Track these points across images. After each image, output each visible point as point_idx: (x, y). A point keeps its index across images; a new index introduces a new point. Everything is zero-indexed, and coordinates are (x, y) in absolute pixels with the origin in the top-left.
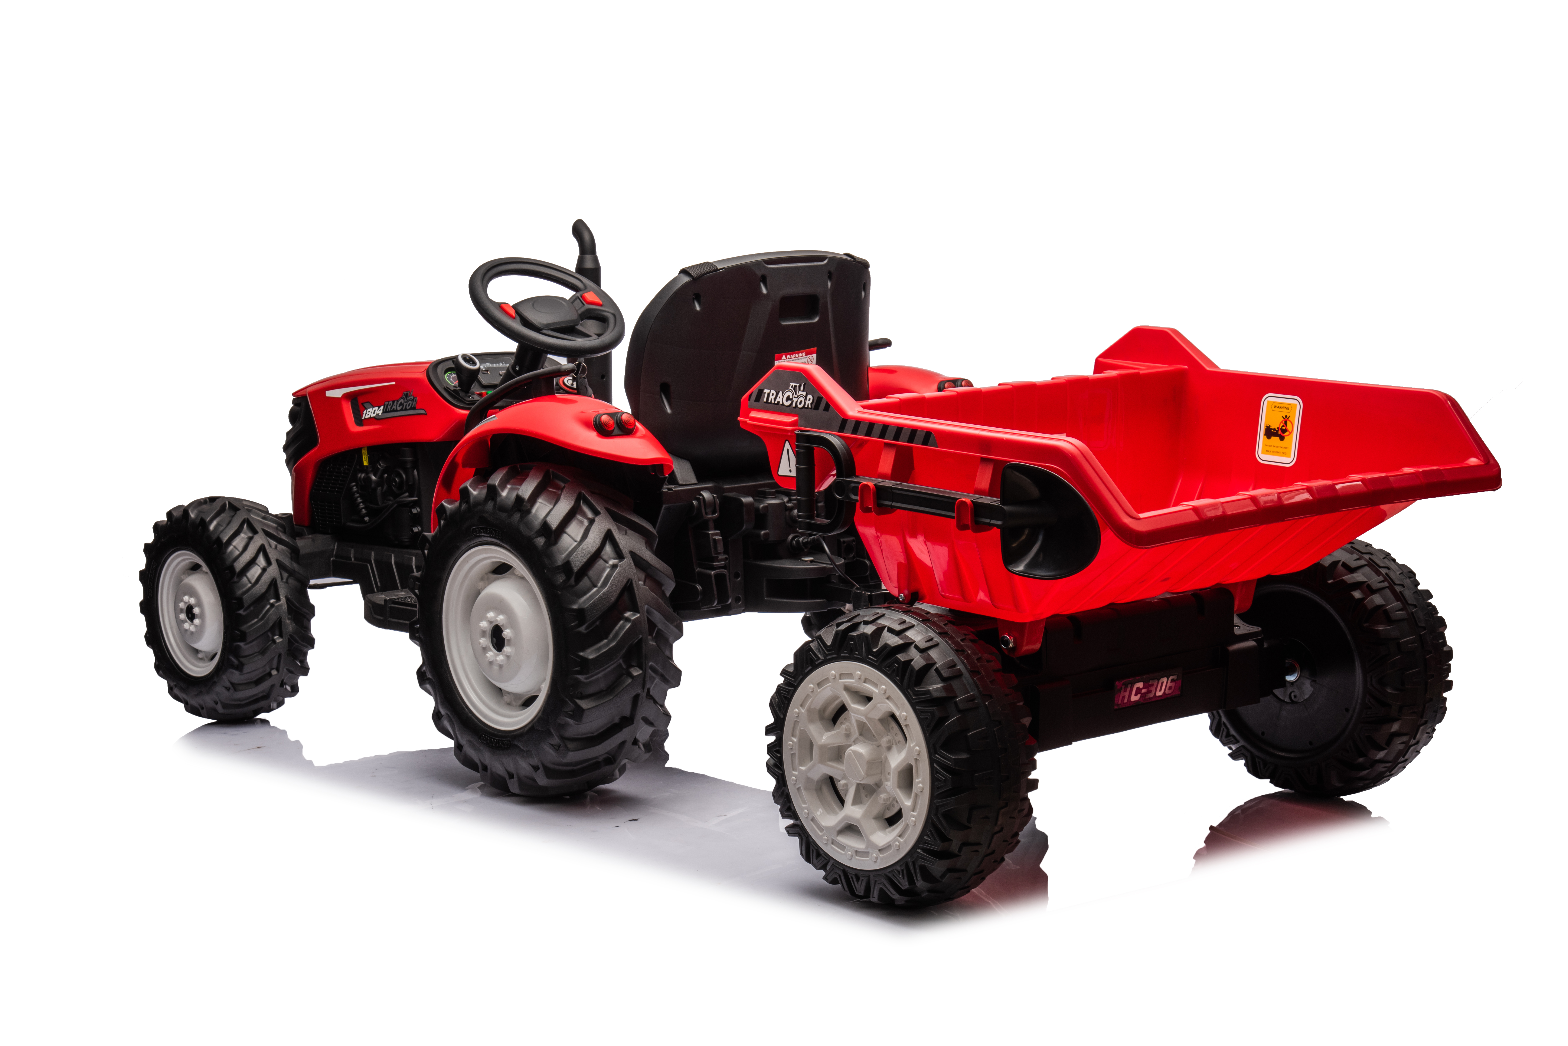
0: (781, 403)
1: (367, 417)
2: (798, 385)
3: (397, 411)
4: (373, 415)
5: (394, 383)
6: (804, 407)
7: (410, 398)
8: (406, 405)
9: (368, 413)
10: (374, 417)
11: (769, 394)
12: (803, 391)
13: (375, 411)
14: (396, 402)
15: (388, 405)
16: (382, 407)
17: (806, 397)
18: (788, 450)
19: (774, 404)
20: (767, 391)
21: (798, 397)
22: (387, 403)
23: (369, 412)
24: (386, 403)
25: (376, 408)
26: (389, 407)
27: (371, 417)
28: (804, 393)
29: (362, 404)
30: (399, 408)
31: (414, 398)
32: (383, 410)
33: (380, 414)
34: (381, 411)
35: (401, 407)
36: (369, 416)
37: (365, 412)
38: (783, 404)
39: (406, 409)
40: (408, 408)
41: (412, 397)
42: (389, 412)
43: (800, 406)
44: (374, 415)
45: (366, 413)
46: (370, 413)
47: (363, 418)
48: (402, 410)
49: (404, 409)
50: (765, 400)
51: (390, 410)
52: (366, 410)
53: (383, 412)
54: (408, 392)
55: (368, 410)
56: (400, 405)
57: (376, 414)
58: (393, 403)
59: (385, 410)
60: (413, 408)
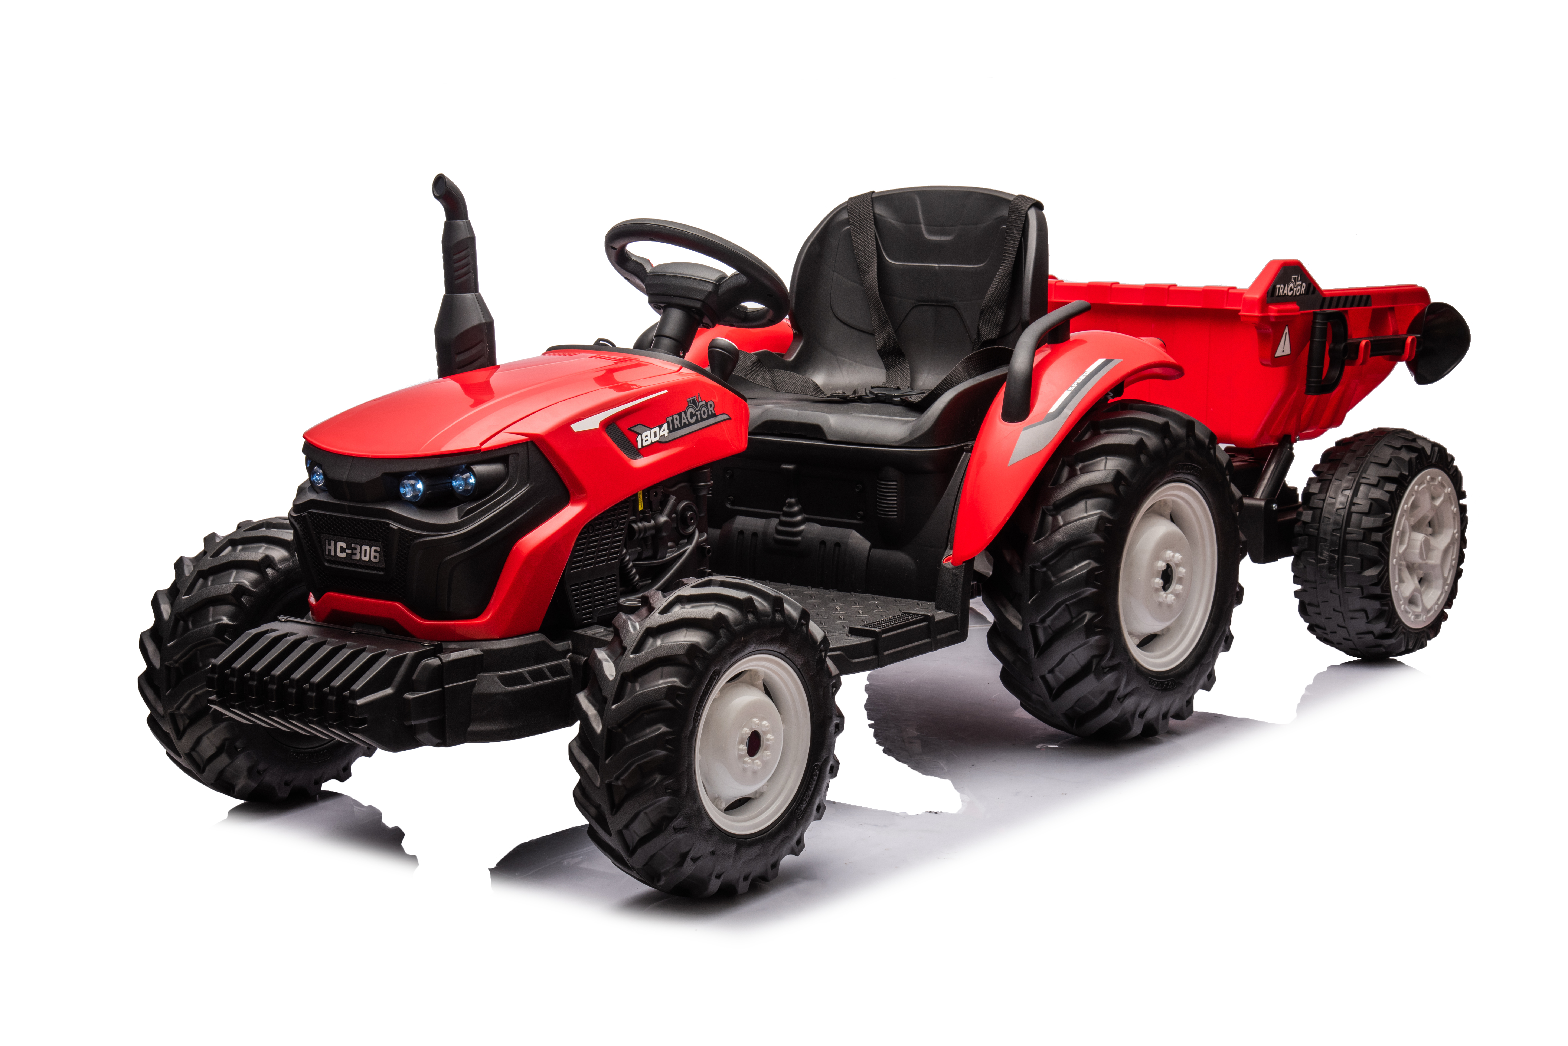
1: (645, 444)
2: (1297, 276)
3: (690, 424)
4: (654, 440)
5: (666, 391)
6: (1300, 294)
7: (700, 404)
8: (700, 414)
9: (644, 439)
10: (658, 442)
11: (1279, 288)
12: (1300, 281)
13: (655, 433)
14: (683, 414)
15: (672, 421)
16: (665, 426)
17: (1301, 285)
18: (1286, 333)
19: (1283, 296)
20: (1278, 286)
21: (1298, 286)
22: (671, 418)
23: (646, 436)
24: (669, 419)
25: (657, 429)
26: (676, 423)
27: (652, 443)
28: (1300, 283)
29: (630, 429)
30: (692, 421)
31: (706, 403)
32: (669, 428)
33: (666, 435)
34: (667, 431)
35: (694, 418)
36: (649, 442)
37: (639, 439)
38: (1288, 295)
39: (703, 420)
40: (705, 417)
41: (704, 403)
42: (679, 429)
43: (1298, 294)
44: (657, 439)
45: (642, 440)
46: (648, 438)
47: (640, 447)
48: (697, 422)
49: (699, 419)
50: (1277, 295)
51: (679, 426)
52: (640, 435)
53: (670, 432)
54: (695, 398)
55: (644, 434)
56: (692, 415)
57: (660, 437)
58: (680, 415)
59: (671, 429)
60: (714, 415)
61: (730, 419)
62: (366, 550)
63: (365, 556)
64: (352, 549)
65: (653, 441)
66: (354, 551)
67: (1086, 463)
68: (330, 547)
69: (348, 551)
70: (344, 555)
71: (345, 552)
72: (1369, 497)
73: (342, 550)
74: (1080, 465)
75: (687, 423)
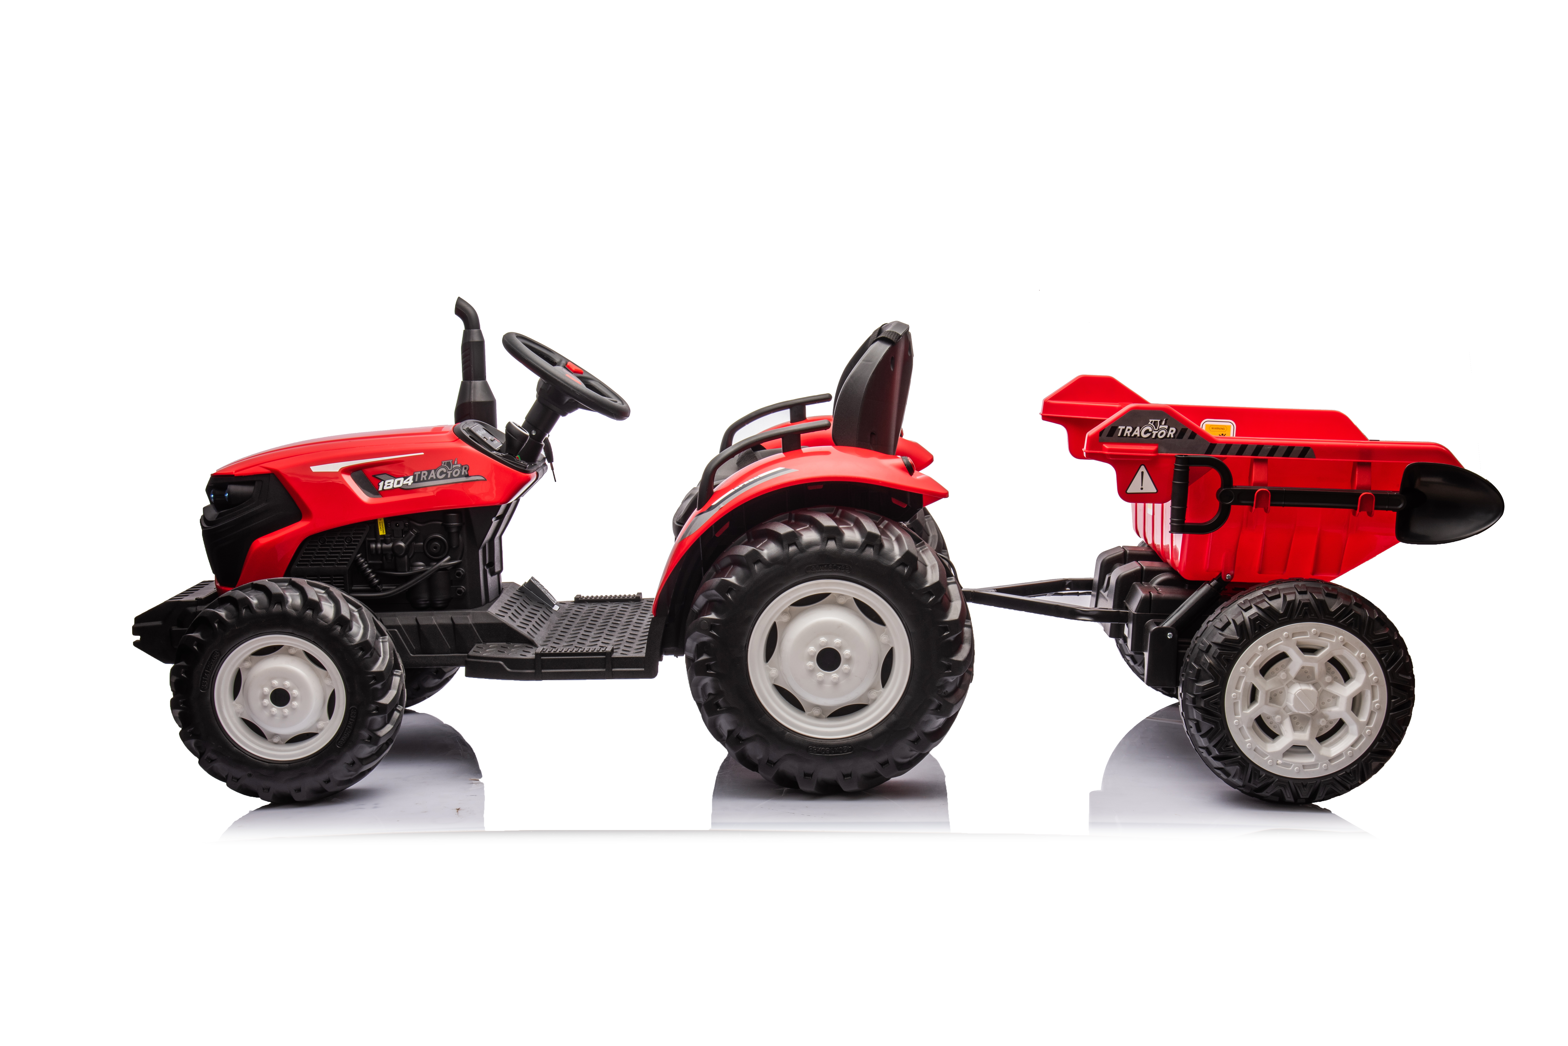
0: (1138, 436)
1: (386, 488)
2: (1159, 421)
3: (438, 479)
4: (396, 486)
5: (423, 454)
6: (1166, 437)
7: (455, 466)
8: (451, 473)
9: (387, 484)
10: (400, 488)
11: (1124, 430)
12: (1165, 424)
13: (399, 482)
14: (433, 471)
15: (420, 475)
16: (411, 478)
17: (1168, 430)
19: (1132, 437)
20: (1121, 428)
21: (1160, 429)
22: (419, 473)
23: (389, 483)
24: (417, 474)
25: (402, 479)
26: (423, 476)
27: (393, 488)
28: (1166, 427)
29: (374, 476)
30: (441, 477)
31: (461, 466)
32: (414, 479)
33: (410, 484)
34: (411, 481)
35: (444, 475)
36: (391, 487)
37: (381, 484)
38: (1141, 436)
39: (453, 477)
40: (455, 476)
41: (459, 466)
42: (424, 481)
43: (1161, 437)
44: (400, 485)
45: (384, 485)
46: (391, 484)
47: (380, 489)
48: (446, 478)
49: (449, 476)
50: (1119, 435)
51: (425, 479)
52: (383, 482)
53: (414, 482)
54: (451, 461)
55: (387, 482)
56: (442, 473)
57: (403, 485)
58: (429, 472)
59: (416, 480)
60: (467, 476)
61: (486, 480)
65: (395, 487)
75: (435, 478)
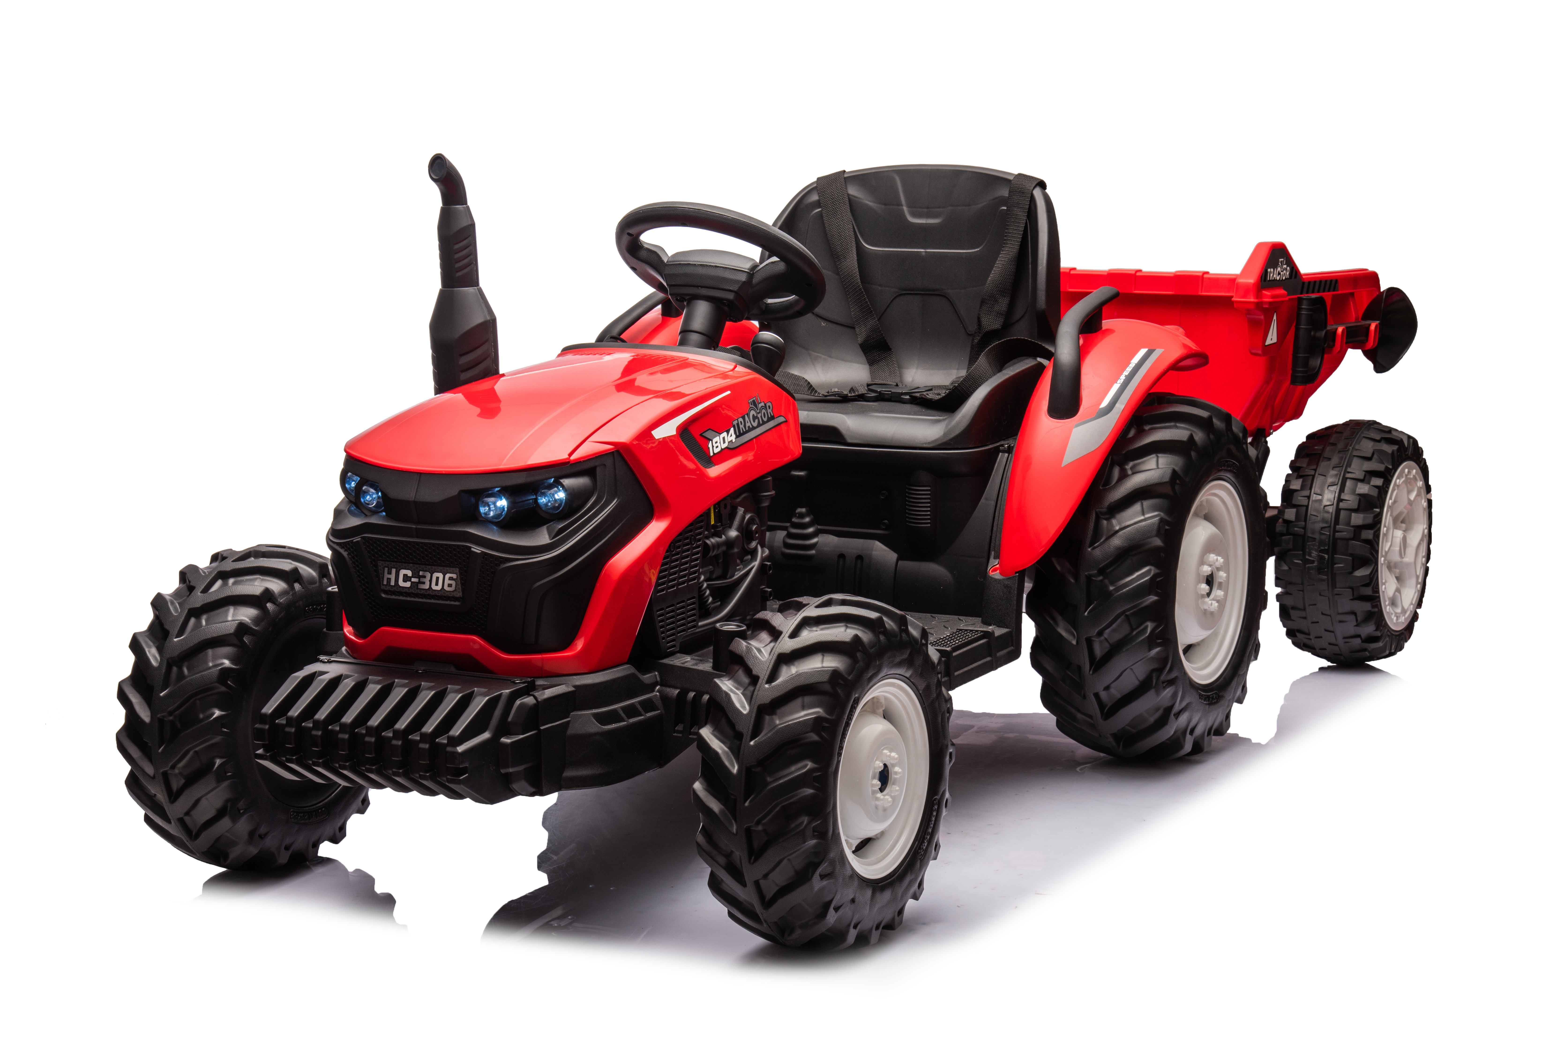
0: (1276, 278)
1: (716, 451)
2: (1283, 260)
3: (754, 428)
4: (724, 446)
5: (729, 392)
6: (1286, 279)
7: (760, 405)
8: (761, 417)
9: (715, 445)
10: (727, 448)
11: (1270, 272)
12: (1285, 264)
13: (724, 438)
14: (746, 416)
15: (738, 424)
16: (732, 430)
17: (1286, 269)
18: (1274, 321)
19: (1273, 280)
20: (1269, 270)
21: (1284, 270)
22: (736, 422)
23: (716, 443)
24: (735, 423)
25: (725, 434)
26: (742, 426)
27: (722, 450)
28: (1285, 267)
29: (701, 435)
30: (755, 424)
31: (765, 405)
32: (735, 433)
33: (734, 441)
34: (734, 436)
35: (757, 421)
36: (719, 449)
37: (710, 445)
38: (1276, 280)
39: (764, 423)
40: (765, 419)
41: (763, 404)
42: (744, 433)
43: (1284, 278)
44: (726, 445)
45: (713, 447)
46: (718, 444)
47: (712, 454)
48: (759, 425)
49: (761, 422)
50: (1268, 279)
51: (744, 430)
52: (711, 441)
53: (737, 437)
54: (755, 398)
55: (714, 440)
56: (755, 418)
57: (729, 442)
58: (744, 418)
59: (738, 434)
60: (772, 418)
61: (786, 422)
62: (438, 578)
63: (437, 584)
64: (419, 577)
65: (723, 448)
66: (422, 580)
67: (1136, 462)
68: (389, 576)
69: (413, 580)
70: (408, 584)
71: (410, 581)
72: (1356, 493)
73: (406, 578)
74: (1131, 464)
75: (751, 427)
